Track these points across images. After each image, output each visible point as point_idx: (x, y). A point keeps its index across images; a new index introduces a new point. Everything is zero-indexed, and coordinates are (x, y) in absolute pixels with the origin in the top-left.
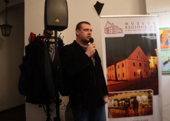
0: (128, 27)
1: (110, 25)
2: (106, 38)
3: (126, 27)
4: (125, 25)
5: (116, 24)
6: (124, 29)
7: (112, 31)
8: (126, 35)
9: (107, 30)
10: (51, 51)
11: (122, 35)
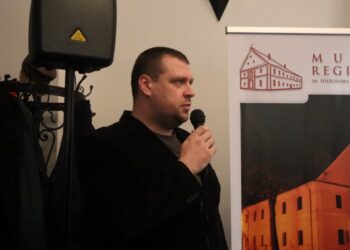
0: (321, 70)
1: (259, 62)
2: (243, 106)
3: (315, 71)
4: (310, 64)
5: (279, 58)
6: (307, 77)
7: (264, 80)
8: (312, 97)
9: (249, 78)
10: (46, 137)
11: (299, 98)
